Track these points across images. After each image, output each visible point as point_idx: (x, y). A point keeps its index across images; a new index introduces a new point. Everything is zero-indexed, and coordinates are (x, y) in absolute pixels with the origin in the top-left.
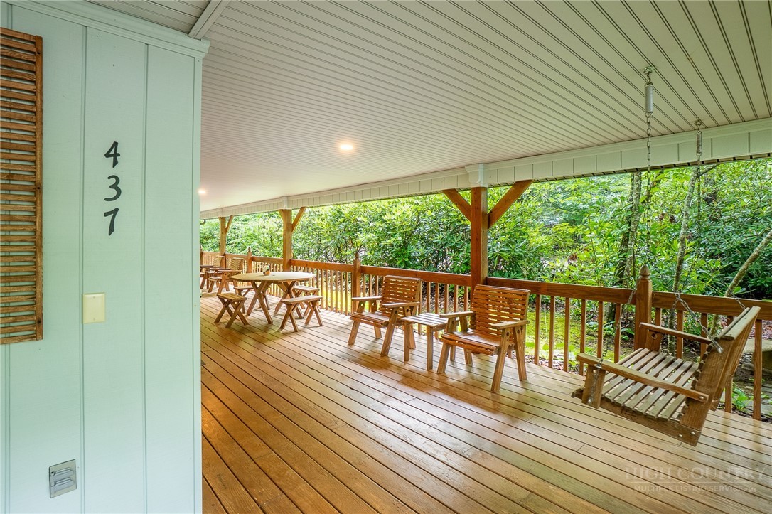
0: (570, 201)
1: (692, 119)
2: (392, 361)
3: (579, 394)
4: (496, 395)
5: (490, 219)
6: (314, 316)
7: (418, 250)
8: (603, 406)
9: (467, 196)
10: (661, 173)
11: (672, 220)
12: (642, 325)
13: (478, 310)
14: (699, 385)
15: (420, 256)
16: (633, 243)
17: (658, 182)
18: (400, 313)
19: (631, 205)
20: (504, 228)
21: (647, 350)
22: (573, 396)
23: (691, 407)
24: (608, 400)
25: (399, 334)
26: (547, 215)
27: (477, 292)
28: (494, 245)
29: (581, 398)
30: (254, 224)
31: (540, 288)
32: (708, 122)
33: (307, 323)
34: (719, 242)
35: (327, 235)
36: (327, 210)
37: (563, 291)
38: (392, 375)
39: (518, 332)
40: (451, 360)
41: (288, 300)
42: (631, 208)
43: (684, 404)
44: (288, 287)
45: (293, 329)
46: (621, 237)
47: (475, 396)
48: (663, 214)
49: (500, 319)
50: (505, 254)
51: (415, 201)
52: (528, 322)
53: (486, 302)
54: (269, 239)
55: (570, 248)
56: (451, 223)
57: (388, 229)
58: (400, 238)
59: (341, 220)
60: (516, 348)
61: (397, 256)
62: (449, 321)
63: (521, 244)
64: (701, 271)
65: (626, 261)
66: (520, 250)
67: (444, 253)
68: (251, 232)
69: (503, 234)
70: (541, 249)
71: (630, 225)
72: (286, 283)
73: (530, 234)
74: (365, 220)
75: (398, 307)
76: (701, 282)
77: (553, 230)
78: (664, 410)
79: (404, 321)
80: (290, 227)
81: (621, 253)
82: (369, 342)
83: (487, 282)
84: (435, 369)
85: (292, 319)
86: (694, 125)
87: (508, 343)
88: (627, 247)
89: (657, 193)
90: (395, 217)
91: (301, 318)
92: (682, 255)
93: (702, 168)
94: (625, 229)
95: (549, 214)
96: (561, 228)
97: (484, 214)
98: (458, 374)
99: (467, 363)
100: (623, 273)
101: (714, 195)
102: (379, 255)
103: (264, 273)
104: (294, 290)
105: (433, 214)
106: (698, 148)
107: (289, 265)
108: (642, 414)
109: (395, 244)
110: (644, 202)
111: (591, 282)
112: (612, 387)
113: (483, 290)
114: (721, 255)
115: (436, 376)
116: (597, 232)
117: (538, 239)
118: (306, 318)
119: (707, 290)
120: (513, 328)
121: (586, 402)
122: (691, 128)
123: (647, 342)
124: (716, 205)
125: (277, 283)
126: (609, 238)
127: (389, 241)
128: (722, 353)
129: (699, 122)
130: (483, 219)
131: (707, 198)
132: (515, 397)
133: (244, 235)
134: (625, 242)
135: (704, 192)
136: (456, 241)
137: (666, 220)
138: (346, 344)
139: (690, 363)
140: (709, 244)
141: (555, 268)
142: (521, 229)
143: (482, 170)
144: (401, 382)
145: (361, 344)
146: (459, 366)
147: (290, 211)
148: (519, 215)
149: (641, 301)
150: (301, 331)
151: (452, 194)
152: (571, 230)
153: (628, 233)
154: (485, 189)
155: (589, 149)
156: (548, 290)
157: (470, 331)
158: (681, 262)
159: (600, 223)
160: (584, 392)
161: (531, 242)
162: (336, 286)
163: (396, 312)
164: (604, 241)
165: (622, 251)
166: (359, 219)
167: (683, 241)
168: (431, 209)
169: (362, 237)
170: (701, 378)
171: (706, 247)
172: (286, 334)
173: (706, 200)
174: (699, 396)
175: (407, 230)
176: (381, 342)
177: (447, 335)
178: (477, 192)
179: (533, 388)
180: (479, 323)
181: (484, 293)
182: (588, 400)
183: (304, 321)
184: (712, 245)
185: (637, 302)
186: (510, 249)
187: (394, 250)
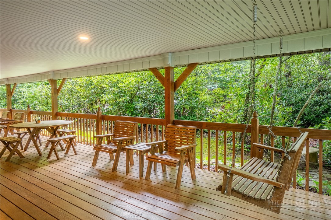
0: (222, 76)
1: (278, 30)
2: (119, 174)
3: (220, 188)
4: (178, 190)
5: (176, 85)
6: (71, 148)
7: (139, 105)
8: (233, 194)
9: (163, 72)
10: (265, 61)
11: (271, 86)
12: (254, 144)
13: (169, 140)
14: (280, 178)
15: (140, 109)
16: (251, 99)
17: (263, 66)
18: (125, 144)
19: (250, 78)
20: (187, 91)
21: (256, 158)
22: (217, 190)
23: (276, 191)
24: (235, 191)
25: (123, 156)
26: (211, 84)
27: (168, 129)
28: (181, 101)
29: (221, 191)
30: (35, 89)
31: (202, 125)
32: (285, 32)
33: (67, 153)
34: (292, 98)
35: (83, 96)
36: (83, 80)
37: (215, 127)
38: (118, 183)
39: (190, 152)
40: (154, 170)
41: (54, 139)
42: (250, 80)
43: (273, 190)
44: (54, 131)
45: (55, 158)
46: (246, 96)
47: (166, 192)
48: (266, 83)
49: (181, 145)
50: (187, 106)
51: (137, 75)
52: (196, 145)
53: (173, 134)
54: (45, 99)
55: (222, 102)
56: (157, 88)
57: (121, 92)
58: (128, 98)
59: (92, 87)
60: (189, 161)
61: (127, 108)
62: (152, 147)
63: (196, 100)
64: (283, 113)
65: (248, 108)
66: (195, 103)
67: (154, 106)
68: (33, 95)
69: (186, 95)
70: (206, 103)
71: (250, 89)
72: (52, 128)
73: (201, 94)
74: (107, 87)
75: (123, 140)
76: (283, 119)
77: (213, 92)
78: (264, 194)
79: (125, 149)
80: (56, 91)
81: (245, 104)
82: (105, 163)
83: (174, 123)
84: (144, 177)
85: (55, 151)
86: (279, 33)
87: (185, 159)
88: (248, 101)
89: (263, 72)
90: (125, 85)
91: (63, 150)
92: (274, 105)
93: (284, 58)
94: (247, 91)
95: (212, 83)
96: (217, 91)
97: (172, 83)
98: (157, 179)
99: (163, 172)
100: (246, 115)
101: (290, 74)
102: (115, 108)
103: (36, 122)
104: (59, 132)
105: (147, 83)
106: (281, 46)
107: (56, 116)
108: (253, 197)
109: (125, 101)
110: (257, 77)
111: (231, 121)
112: (237, 183)
113: (171, 128)
114: (292, 104)
115: (144, 181)
116: (234, 93)
117: (204, 97)
118: (66, 150)
119: (286, 123)
120: (188, 150)
121: (223, 193)
122: (278, 35)
123: (257, 154)
124: (290, 79)
125: (46, 128)
126: (239, 96)
127: (122, 100)
128: (291, 160)
129: (281, 31)
130: (172, 85)
131: (287, 75)
132: (189, 190)
133: (28, 97)
134: (247, 98)
135: (285, 72)
136: (160, 99)
137: (268, 87)
138: (91, 166)
139: (277, 164)
140: (287, 99)
141: (214, 113)
142: (196, 92)
143: (171, 57)
144: (123, 188)
145: (100, 165)
146: (158, 174)
147: (56, 81)
148: (195, 84)
149: (254, 131)
150: (62, 159)
151: (155, 70)
152: (222, 92)
153: (249, 93)
154: (173, 68)
155: (228, 46)
156: (207, 126)
157: (164, 152)
158: (274, 109)
159: (235, 88)
160: (223, 187)
161: (201, 99)
162: (90, 128)
163: (121, 143)
164: (237, 98)
165: (246, 103)
166: (104, 86)
167: (274, 97)
168: (146, 80)
169: (105, 97)
170: (281, 174)
171: (286, 100)
172: (51, 162)
173: (286, 76)
174: (280, 185)
175: (132, 93)
176: (113, 162)
177: (151, 156)
178: (168, 69)
179: (198, 183)
180: (170, 147)
181: (172, 129)
182: (224, 192)
183: (65, 152)
184: (289, 99)
185: (252, 132)
186: (189, 103)
187: (125, 105)
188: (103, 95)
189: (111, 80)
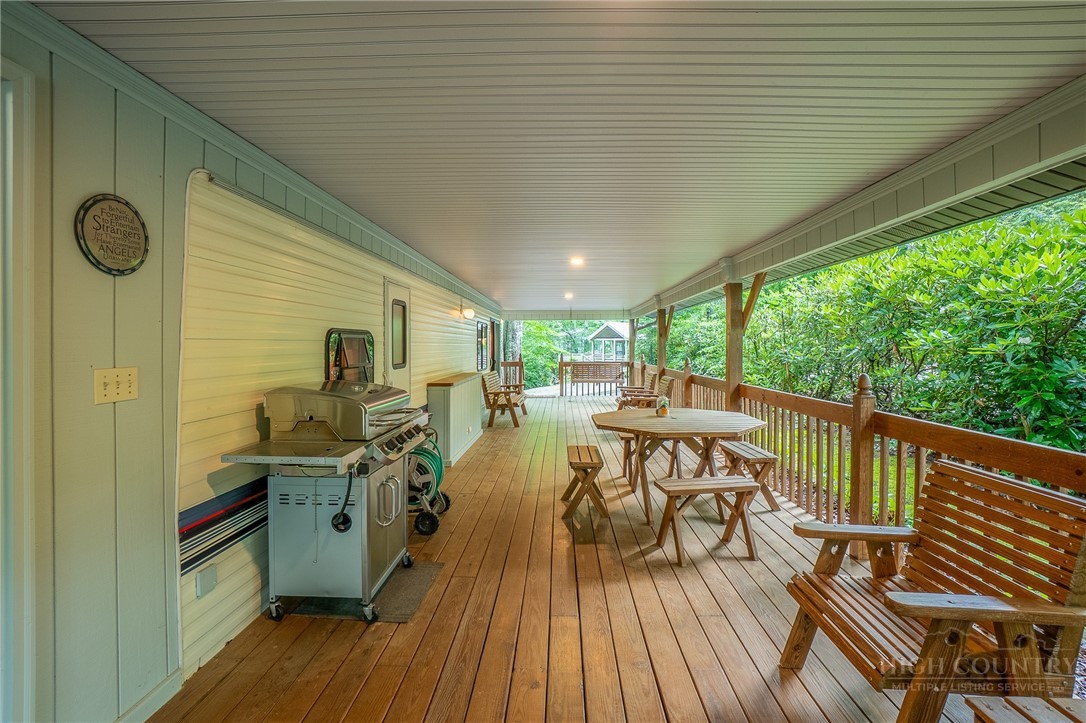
33: (726, 540)
58: (1027, 341)
59: (873, 304)
61: (1019, 384)
74: (929, 301)
80: (737, 318)
85: (674, 531)
107: (736, 397)
127: (992, 348)
147: (739, 286)
169: (918, 339)
175: (1053, 317)
187: (1007, 370)
188: (910, 333)
189: (944, 275)
